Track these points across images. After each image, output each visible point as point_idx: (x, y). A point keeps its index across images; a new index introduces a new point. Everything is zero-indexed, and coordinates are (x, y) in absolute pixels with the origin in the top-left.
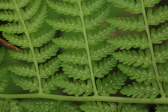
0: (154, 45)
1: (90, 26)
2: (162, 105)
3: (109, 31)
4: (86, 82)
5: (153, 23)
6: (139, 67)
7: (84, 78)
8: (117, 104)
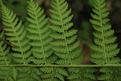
0: (68, 45)
1: (43, 38)
2: (71, 67)
3: (50, 39)
4: (42, 59)
5: (67, 36)
6: (62, 53)
7: (41, 58)
8: (54, 67)
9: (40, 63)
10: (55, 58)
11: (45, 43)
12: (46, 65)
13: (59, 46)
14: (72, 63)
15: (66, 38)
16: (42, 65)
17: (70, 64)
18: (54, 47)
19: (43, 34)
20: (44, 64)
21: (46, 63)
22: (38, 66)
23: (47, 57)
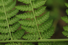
9: (5, 38)
10: (22, 33)
11: (9, 16)
12: (12, 40)
13: (27, 19)
14: (41, 38)
15: (34, 9)
16: (7, 41)
17: (39, 39)
18: (21, 20)
19: (7, 6)
20: (10, 39)
21: (12, 38)
22: (3, 41)
23: (13, 31)
